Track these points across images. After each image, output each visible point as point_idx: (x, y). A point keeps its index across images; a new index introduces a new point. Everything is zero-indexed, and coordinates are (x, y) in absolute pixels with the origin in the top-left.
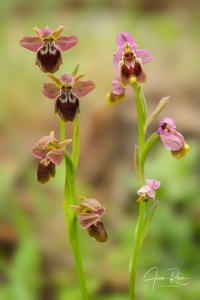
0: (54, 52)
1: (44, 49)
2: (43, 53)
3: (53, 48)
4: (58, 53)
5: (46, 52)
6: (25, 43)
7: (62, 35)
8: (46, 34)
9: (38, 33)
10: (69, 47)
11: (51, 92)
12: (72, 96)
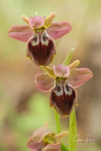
0: (46, 43)
1: (35, 39)
2: (34, 44)
3: (45, 38)
4: (51, 43)
5: (37, 43)
6: (14, 34)
7: (54, 21)
8: (37, 24)
9: (27, 22)
10: (62, 35)
11: (44, 84)
12: (68, 88)
